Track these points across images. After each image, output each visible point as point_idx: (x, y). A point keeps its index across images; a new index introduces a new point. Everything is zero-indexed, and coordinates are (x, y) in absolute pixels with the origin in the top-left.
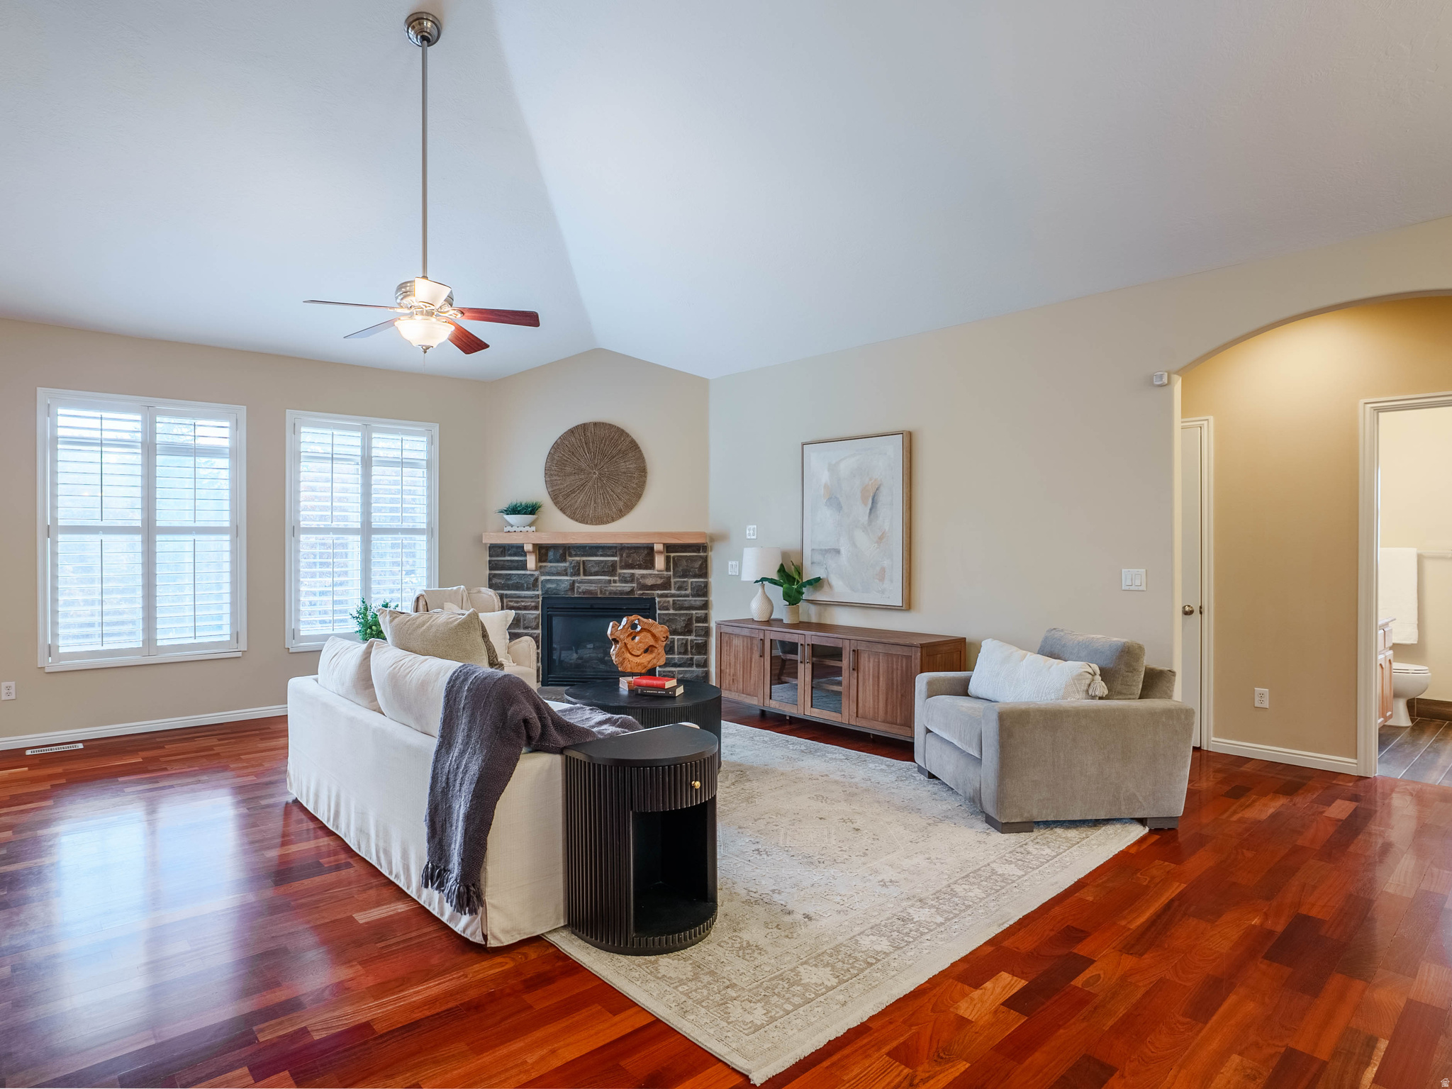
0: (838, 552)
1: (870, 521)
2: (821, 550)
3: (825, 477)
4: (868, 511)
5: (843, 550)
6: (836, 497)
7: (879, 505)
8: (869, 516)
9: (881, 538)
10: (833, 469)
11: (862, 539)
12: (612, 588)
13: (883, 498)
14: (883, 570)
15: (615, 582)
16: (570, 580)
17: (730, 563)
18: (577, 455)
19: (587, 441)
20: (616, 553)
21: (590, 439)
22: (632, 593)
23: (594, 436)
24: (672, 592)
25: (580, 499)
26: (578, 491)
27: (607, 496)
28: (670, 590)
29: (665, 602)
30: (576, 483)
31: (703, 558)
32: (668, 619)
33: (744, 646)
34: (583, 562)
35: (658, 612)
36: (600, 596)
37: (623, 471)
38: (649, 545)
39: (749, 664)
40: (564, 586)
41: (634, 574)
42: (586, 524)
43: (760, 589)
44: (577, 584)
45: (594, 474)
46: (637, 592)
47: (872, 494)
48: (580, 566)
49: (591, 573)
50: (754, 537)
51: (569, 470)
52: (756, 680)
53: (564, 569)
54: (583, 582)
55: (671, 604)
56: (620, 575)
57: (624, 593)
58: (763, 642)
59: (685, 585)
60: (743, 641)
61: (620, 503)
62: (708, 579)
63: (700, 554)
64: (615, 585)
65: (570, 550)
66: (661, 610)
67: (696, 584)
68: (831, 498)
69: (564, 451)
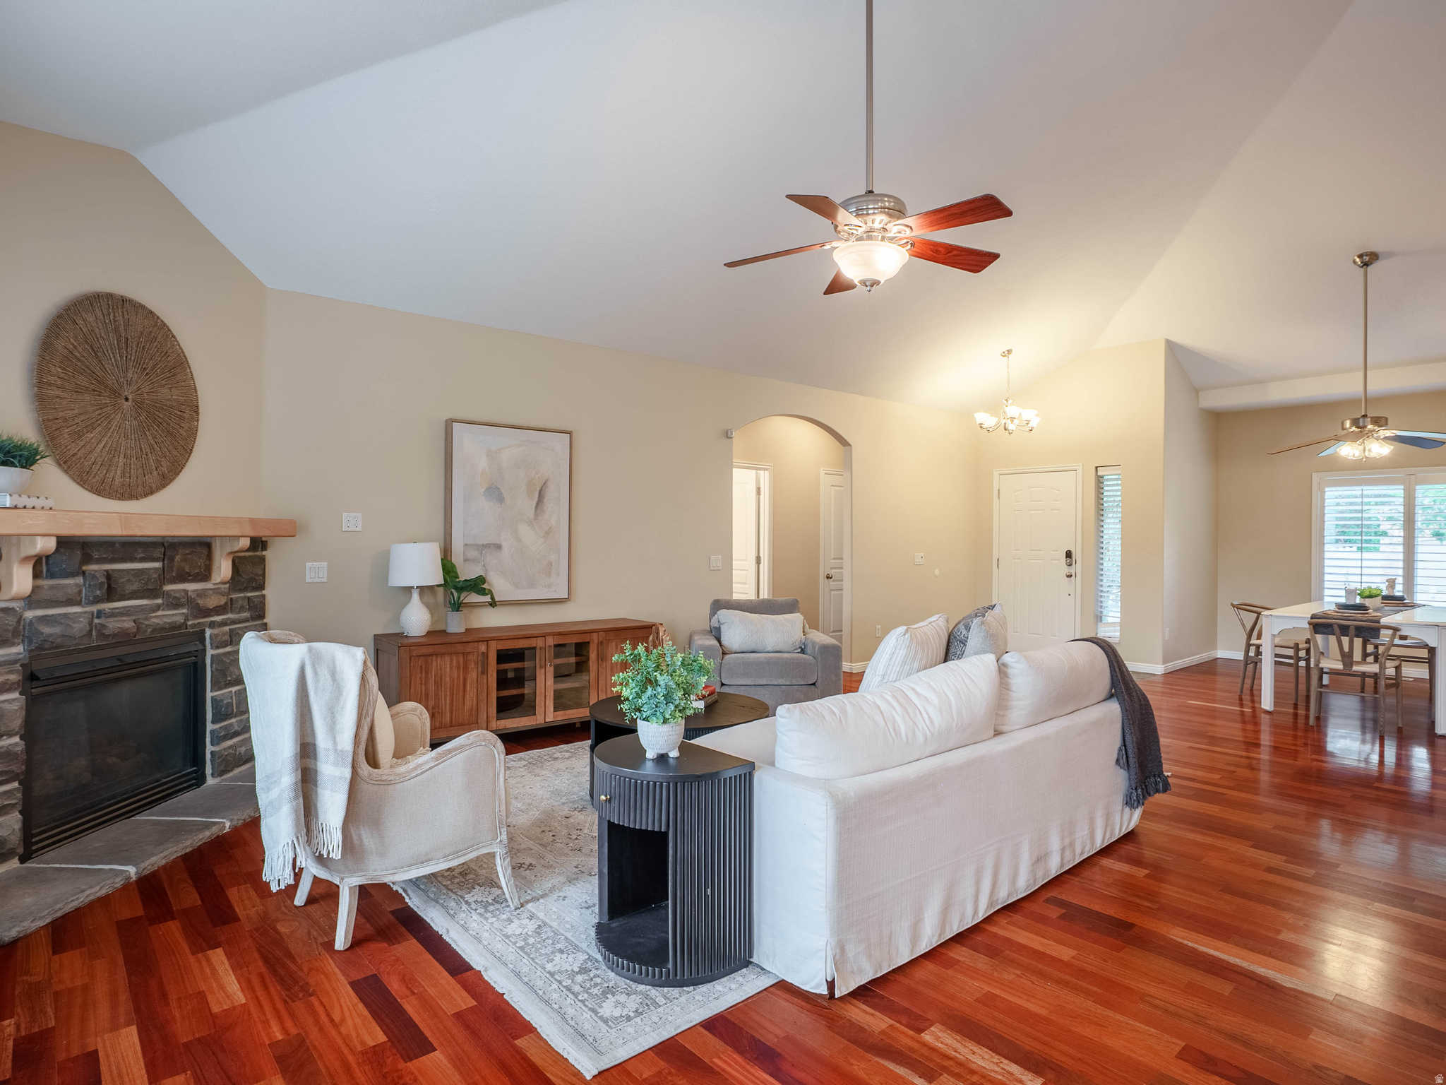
0: (499, 547)
1: (536, 516)
2: (477, 545)
3: (483, 463)
4: (534, 505)
5: (505, 545)
6: (497, 488)
7: (546, 500)
8: (536, 511)
9: (547, 533)
10: (492, 456)
11: (529, 535)
12: (156, 621)
13: (550, 494)
14: (550, 564)
15: (158, 607)
16: (85, 613)
17: (308, 565)
18: (99, 354)
19: (116, 330)
20: (164, 555)
21: (122, 328)
22: (184, 625)
23: (127, 325)
24: (230, 616)
25: (101, 446)
26: (99, 429)
27: (145, 447)
28: (228, 613)
29: (224, 634)
30: (94, 411)
31: (263, 559)
32: (229, 661)
33: (451, 667)
34: (108, 575)
35: (210, 652)
36: (137, 637)
37: (169, 403)
38: (209, 540)
39: (461, 687)
40: (79, 627)
41: (186, 591)
42: (104, 496)
43: (416, 596)
44: (96, 621)
45: (127, 399)
46: (190, 623)
47: (538, 489)
48: (102, 583)
49: (124, 595)
50: (356, 529)
51: (83, 381)
52: (475, 702)
53: (76, 590)
54: (114, 614)
55: (230, 636)
56: (168, 594)
57: (174, 627)
58: (485, 655)
59: (245, 603)
60: (451, 661)
61: (164, 463)
62: (264, 592)
63: (258, 553)
64: (160, 613)
65: (89, 551)
66: (217, 647)
67: (256, 601)
68: (489, 488)
69: (76, 339)
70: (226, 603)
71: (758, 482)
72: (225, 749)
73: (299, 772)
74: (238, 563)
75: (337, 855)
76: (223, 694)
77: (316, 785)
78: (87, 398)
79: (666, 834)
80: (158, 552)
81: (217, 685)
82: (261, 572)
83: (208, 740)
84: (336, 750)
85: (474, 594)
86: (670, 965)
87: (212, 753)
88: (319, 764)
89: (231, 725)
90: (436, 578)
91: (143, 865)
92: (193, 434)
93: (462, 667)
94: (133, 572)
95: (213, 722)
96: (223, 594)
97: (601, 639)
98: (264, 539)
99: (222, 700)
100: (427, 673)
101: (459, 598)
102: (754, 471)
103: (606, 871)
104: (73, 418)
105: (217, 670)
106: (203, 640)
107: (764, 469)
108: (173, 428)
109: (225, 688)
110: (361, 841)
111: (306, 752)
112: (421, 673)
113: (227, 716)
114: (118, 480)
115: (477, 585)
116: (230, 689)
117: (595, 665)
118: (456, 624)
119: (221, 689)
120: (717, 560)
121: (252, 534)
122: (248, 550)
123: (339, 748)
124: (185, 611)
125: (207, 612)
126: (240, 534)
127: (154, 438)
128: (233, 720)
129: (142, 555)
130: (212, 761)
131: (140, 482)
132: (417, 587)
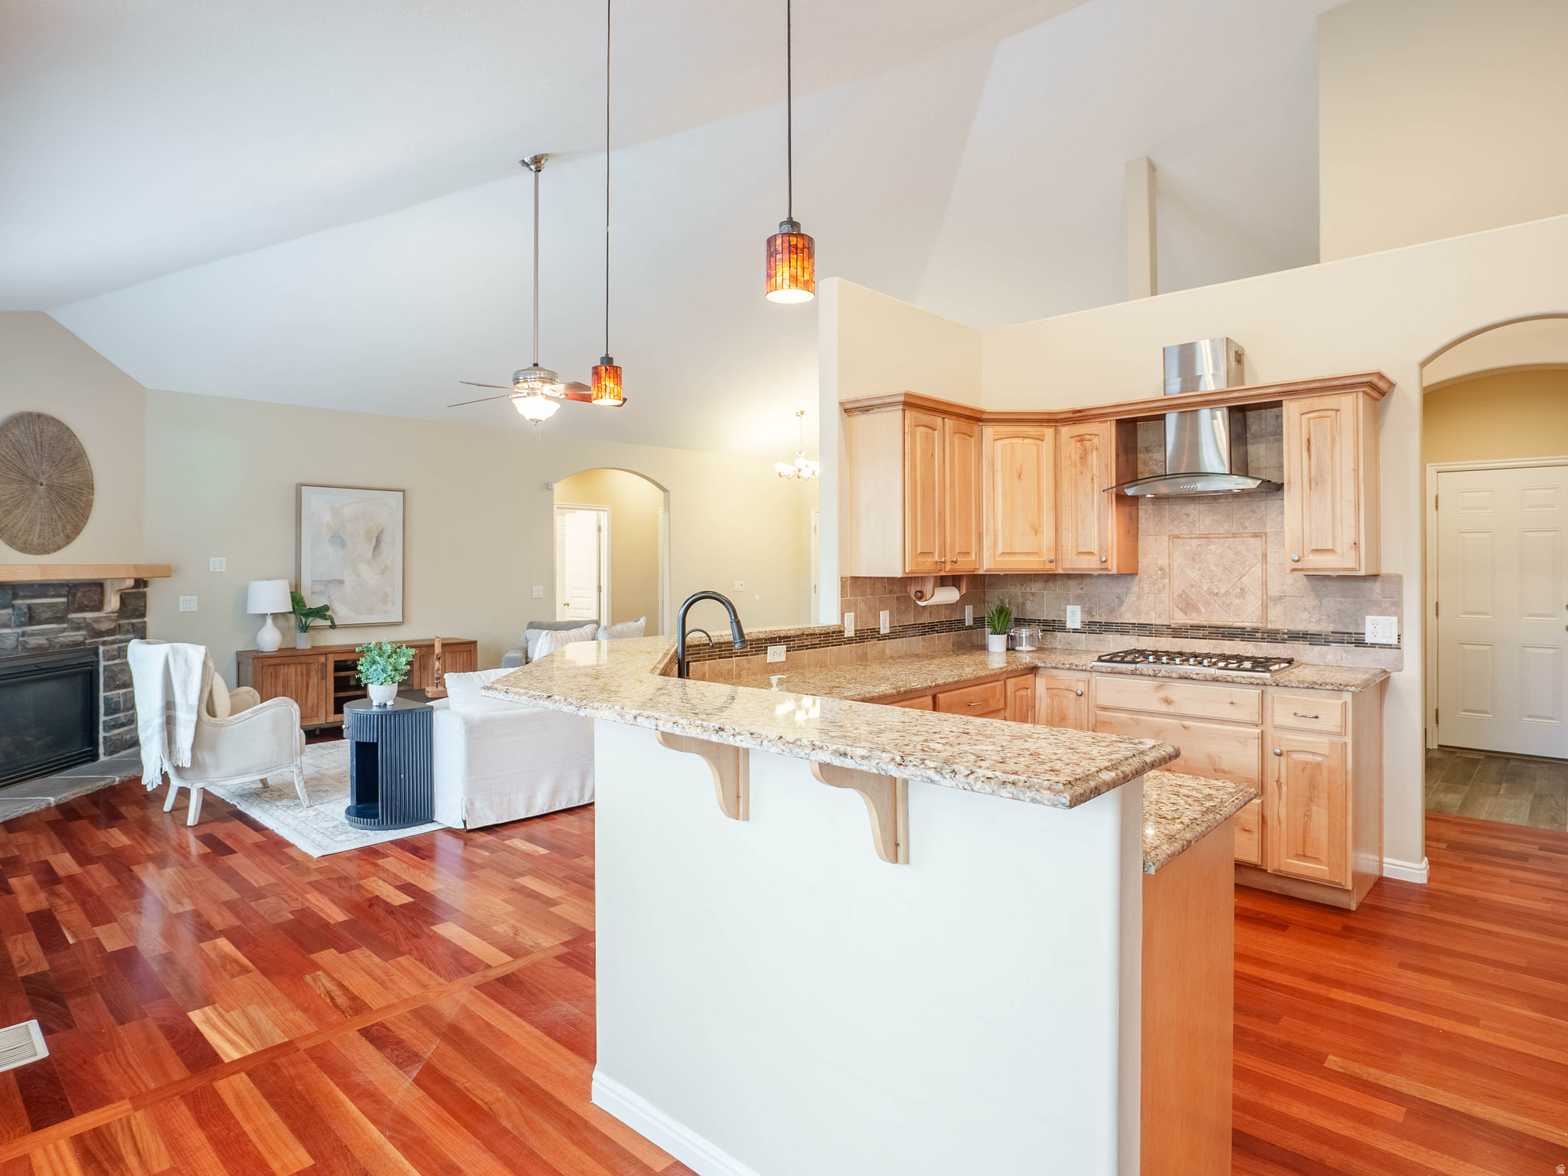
0: (342, 582)
1: (374, 557)
2: (322, 581)
3: (328, 517)
4: (372, 548)
5: (347, 581)
6: (339, 535)
7: (382, 545)
8: (373, 553)
9: (384, 570)
10: (335, 511)
11: (367, 573)
12: (63, 639)
13: (386, 539)
14: (386, 595)
15: (64, 630)
16: (14, 633)
17: (182, 598)
18: (23, 456)
19: (35, 438)
20: (69, 592)
21: (38, 436)
22: (83, 643)
23: (41, 433)
24: (118, 637)
25: (24, 518)
26: (23, 507)
27: (54, 516)
28: (116, 635)
29: (114, 650)
30: (19, 495)
31: (144, 595)
32: (117, 670)
33: (296, 674)
34: (30, 607)
35: (102, 664)
36: (50, 651)
37: (71, 484)
38: (101, 581)
39: (305, 689)
40: (10, 643)
41: (85, 619)
42: (26, 553)
43: (269, 621)
44: (21, 639)
45: (42, 485)
46: (87, 641)
47: (376, 536)
48: (26, 613)
49: (40, 621)
50: (221, 570)
51: (13, 475)
52: (316, 701)
53: (8, 617)
54: (33, 635)
55: (119, 652)
56: (71, 621)
57: (76, 644)
58: (325, 665)
59: (130, 627)
60: (296, 669)
61: (69, 527)
62: (145, 619)
63: (141, 590)
64: (65, 634)
65: (16, 591)
66: (108, 660)
67: (139, 626)
68: (333, 536)
69: (7, 447)
70: (115, 627)
71: (599, 521)
72: (114, 735)
73: (165, 717)
74: (124, 598)
75: (188, 765)
76: (112, 695)
77: (175, 725)
78: (15, 486)
79: (377, 743)
80: (64, 591)
81: (107, 688)
82: (143, 604)
83: (101, 728)
84: (187, 705)
85: (320, 620)
86: (380, 818)
87: (105, 738)
88: (177, 713)
89: (119, 717)
90: (288, 607)
91: (59, 797)
92: (89, 504)
93: (305, 673)
94: (46, 605)
95: (105, 715)
96: (113, 621)
97: (423, 653)
98: (145, 579)
99: (112, 699)
100: (276, 678)
101: (306, 623)
102: (595, 512)
103: (355, 775)
104: (5, 501)
105: (108, 676)
106: (97, 654)
107: (604, 511)
108: (75, 501)
109: (114, 690)
110: (204, 759)
111: (169, 706)
112: (271, 678)
113: (116, 711)
114: (36, 541)
115: (321, 612)
116: (118, 691)
117: (418, 673)
118: (304, 642)
119: (111, 691)
120: (538, 591)
121: (136, 576)
122: (133, 588)
123: (189, 703)
124: (84, 633)
125: (101, 634)
126: (125, 577)
127: (61, 509)
128: (120, 715)
129: (53, 593)
130: (104, 743)
131: (51, 541)
132: (271, 614)
